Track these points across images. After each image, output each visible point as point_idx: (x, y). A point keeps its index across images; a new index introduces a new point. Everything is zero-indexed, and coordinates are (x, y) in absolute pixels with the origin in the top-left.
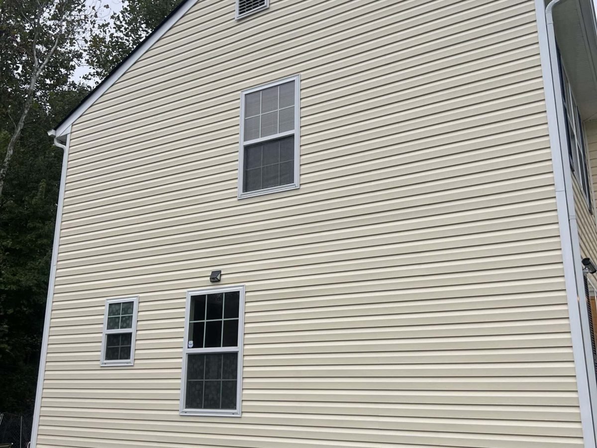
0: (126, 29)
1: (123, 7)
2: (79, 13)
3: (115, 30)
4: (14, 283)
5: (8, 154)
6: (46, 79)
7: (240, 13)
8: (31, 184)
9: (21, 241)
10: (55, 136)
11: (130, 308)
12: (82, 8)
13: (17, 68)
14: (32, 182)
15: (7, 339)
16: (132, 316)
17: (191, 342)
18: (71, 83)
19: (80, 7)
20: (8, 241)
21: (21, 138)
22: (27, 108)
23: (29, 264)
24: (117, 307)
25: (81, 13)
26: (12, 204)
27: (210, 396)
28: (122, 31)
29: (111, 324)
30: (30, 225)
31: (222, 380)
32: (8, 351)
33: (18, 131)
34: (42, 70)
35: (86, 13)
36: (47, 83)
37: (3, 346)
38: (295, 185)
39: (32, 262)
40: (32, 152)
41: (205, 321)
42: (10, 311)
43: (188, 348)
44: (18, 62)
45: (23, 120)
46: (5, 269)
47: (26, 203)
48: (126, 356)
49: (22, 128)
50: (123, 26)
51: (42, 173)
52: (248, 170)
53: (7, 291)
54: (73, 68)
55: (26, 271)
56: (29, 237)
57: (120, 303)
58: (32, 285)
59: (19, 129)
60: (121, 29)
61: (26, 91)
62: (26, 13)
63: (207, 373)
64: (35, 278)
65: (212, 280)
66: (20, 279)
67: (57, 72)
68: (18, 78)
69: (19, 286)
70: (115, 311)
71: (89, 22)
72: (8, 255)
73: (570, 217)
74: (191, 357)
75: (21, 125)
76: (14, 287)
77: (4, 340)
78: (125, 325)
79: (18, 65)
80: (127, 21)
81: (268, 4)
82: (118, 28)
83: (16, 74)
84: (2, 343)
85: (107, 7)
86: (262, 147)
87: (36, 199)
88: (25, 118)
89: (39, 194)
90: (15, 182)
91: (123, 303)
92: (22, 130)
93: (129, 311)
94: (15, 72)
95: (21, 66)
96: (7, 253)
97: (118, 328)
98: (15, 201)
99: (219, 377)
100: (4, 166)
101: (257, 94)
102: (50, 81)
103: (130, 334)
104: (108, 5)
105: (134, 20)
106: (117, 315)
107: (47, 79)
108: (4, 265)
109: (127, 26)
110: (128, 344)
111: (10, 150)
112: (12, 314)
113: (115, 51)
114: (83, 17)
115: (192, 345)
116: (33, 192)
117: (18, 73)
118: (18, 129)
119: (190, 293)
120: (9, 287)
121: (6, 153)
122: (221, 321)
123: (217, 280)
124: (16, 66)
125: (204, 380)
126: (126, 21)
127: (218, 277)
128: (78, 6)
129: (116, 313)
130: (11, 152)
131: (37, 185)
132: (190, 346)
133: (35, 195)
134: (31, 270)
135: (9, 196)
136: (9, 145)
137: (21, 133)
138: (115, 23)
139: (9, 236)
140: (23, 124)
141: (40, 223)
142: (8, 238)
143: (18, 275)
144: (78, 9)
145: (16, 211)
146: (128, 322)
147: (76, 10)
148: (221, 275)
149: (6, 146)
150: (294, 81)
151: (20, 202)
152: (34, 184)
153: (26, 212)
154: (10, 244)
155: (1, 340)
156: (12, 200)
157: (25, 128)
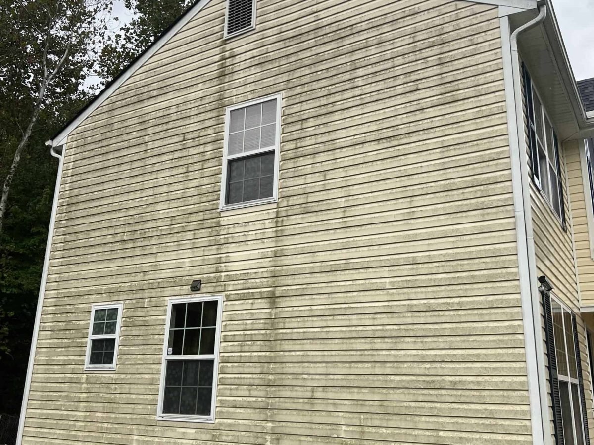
0: (136, 40)
1: (133, 19)
2: (89, 25)
3: (125, 41)
4: (15, 287)
5: (15, 160)
6: (56, 88)
7: (229, 33)
8: (36, 190)
9: (25, 245)
10: (52, 146)
11: (115, 314)
12: (91, 20)
13: (29, 77)
14: (37, 188)
15: (7, 341)
16: (116, 322)
17: (171, 349)
18: (81, 92)
19: (89, 20)
20: (12, 246)
21: (28, 146)
22: (35, 116)
23: (31, 268)
24: (103, 313)
25: (90, 25)
26: (16, 209)
27: (187, 402)
28: (132, 43)
29: (97, 330)
30: (34, 230)
31: (198, 387)
32: (8, 353)
33: (26, 138)
34: (52, 79)
35: (95, 25)
36: (57, 91)
37: (2, 348)
38: (273, 198)
39: (34, 266)
40: (37, 159)
41: (185, 329)
42: (12, 314)
43: (168, 354)
44: (30, 71)
45: (31, 128)
46: (7, 272)
47: (30, 208)
48: (109, 361)
49: (29, 135)
50: (133, 37)
51: (46, 180)
52: (231, 183)
53: (8, 294)
54: (83, 77)
55: (28, 276)
56: (32, 241)
57: (106, 309)
58: (33, 288)
59: (27, 137)
60: (131, 41)
61: (35, 100)
62: (40, 24)
63: (185, 379)
64: (36, 282)
65: (193, 289)
66: (22, 283)
67: (68, 81)
68: (30, 86)
69: (21, 289)
70: (100, 316)
71: (98, 34)
72: (10, 259)
73: (527, 236)
74: (170, 363)
75: (29, 133)
76: (15, 291)
77: (4, 342)
78: (109, 330)
79: (29, 74)
80: (138, 33)
81: (255, 25)
82: (128, 39)
83: (28, 82)
84: (3, 345)
85: (117, 19)
86: (245, 161)
87: (39, 204)
88: (33, 126)
89: (43, 200)
90: (20, 188)
91: (108, 309)
92: (30, 138)
93: (114, 317)
94: (27, 80)
95: (32, 75)
96: (10, 257)
97: (103, 334)
98: (20, 207)
99: (195, 383)
100: (11, 172)
101: (241, 111)
102: (61, 89)
103: (114, 340)
104: (117, 18)
105: (143, 32)
106: (102, 321)
107: (58, 88)
108: (7, 269)
109: (137, 38)
110: (111, 350)
111: (17, 156)
112: (13, 317)
113: (126, 61)
114: (92, 29)
115: (171, 352)
116: (38, 198)
117: (29, 82)
118: (25, 136)
119: (171, 301)
120: (10, 290)
121: (13, 159)
122: (200, 329)
123: (197, 289)
124: (28, 75)
125: (182, 386)
126: (136, 32)
127: (198, 287)
128: (88, 18)
129: (102, 319)
130: (18, 159)
131: (41, 191)
132: (169, 353)
133: (39, 201)
134: (33, 274)
135: (14, 202)
136: (17, 152)
137: (28, 140)
138: (125, 35)
139: (13, 241)
140: (30, 132)
141: (43, 228)
142: (11, 242)
143: (20, 279)
144: (88, 22)
145: (20, 216)
146: (112, 327)
147: (86, 22)
148: (201, 284)
149: (14, 152)
150: (276, 99)
151: (24, 207)
152: (39, 190)
153: (30, 217)
154: (13, 249)
155: (1, 342)
156: (17, 205)
157: (33, 136)
